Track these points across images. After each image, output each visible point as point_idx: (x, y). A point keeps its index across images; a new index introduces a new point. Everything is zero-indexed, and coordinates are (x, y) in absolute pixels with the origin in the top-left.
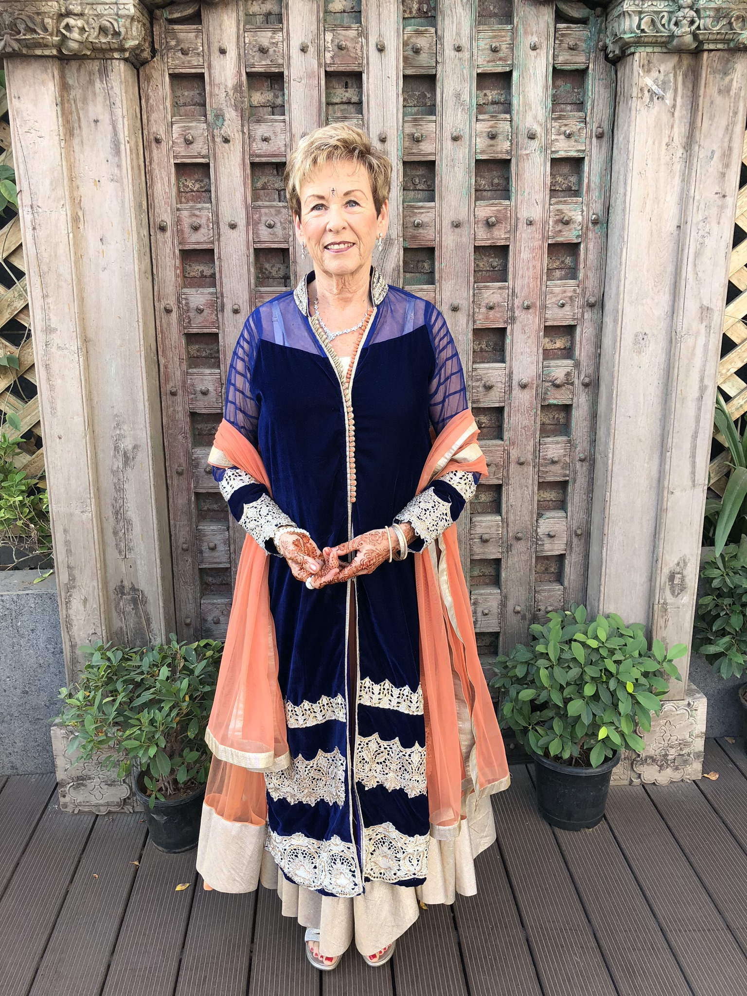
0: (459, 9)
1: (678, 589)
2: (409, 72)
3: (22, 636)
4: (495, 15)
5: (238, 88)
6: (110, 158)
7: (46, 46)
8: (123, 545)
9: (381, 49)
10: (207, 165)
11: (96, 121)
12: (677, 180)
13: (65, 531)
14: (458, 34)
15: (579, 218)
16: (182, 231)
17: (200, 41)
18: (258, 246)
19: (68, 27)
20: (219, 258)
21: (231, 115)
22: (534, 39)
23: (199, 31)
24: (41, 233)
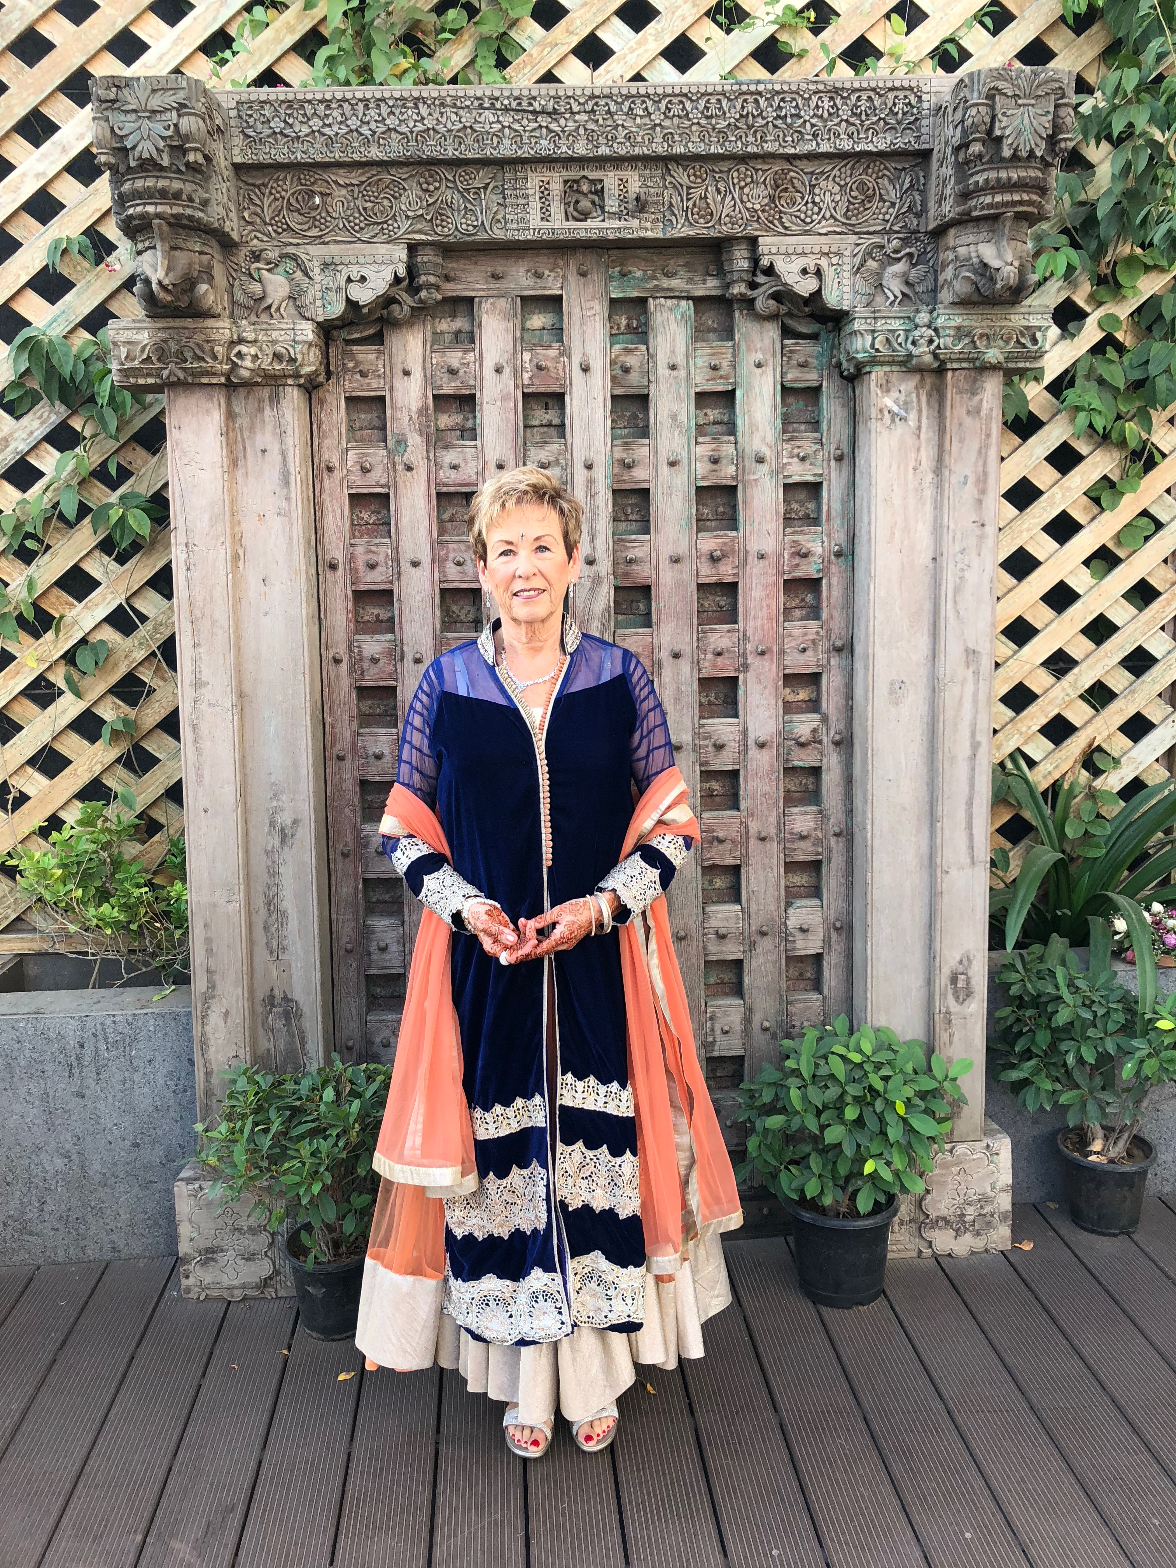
0: (673, 326)
1: (964, 994)
2: (618, 392)
3: (136, 1070)
4: (714, 330)
5: (423, 411)
6: (278, 490)
7: (214, 374)
8: (275, 943)
9: (586, 369)
10: (387, 496)
11: (264, 451)
12: (929, 508)
13: (206, 925)
14: (673, 352)
15: (819, 550)
16: (356, 570)
17: (381, 362)
18: (445, 586)
19: (239, 355)
20: (399, 600)
21: (415, 441)
22: (759, 356)
23: (379, 352)
24: (195, 574)
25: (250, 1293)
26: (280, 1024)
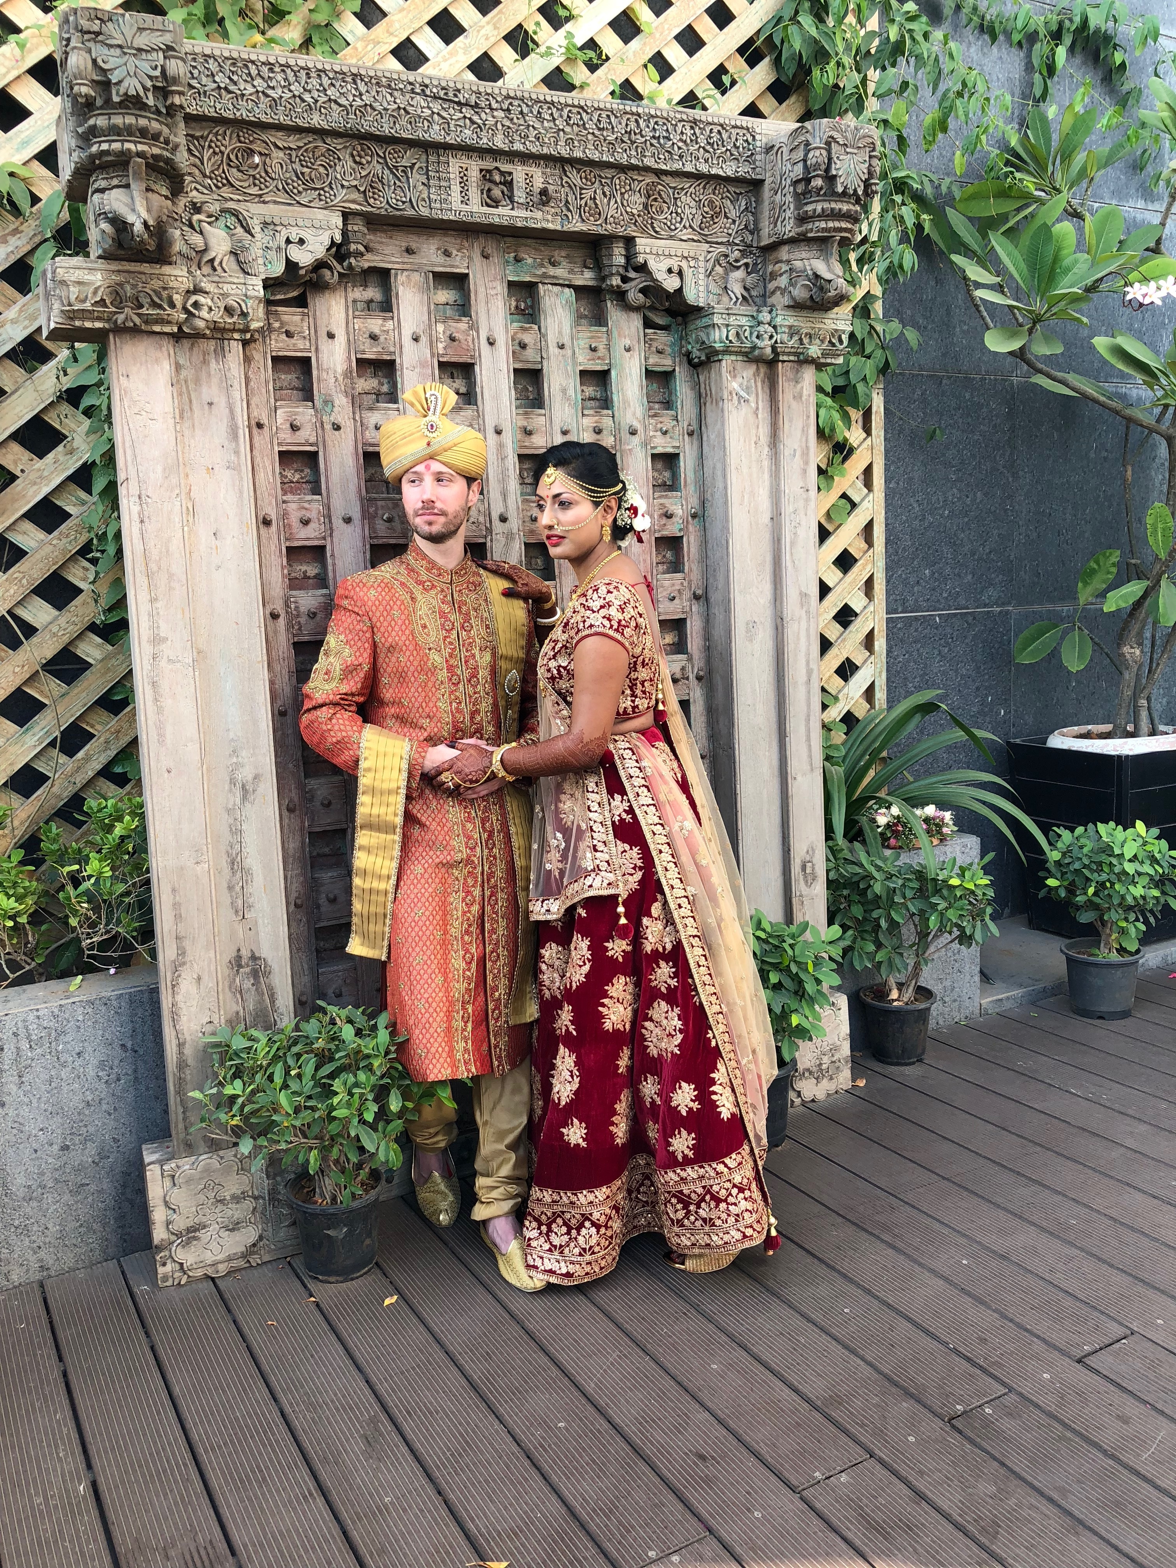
0: (560, 310)
1: (810, 879)
2: (518, 366)
4: (586, 317)
5: (348, 374)
6: (226, 444)
7: (169, 322)
8: (240, 902)
9: (491, 344)
10: (317, 453)
11: (210, 404)
12: (766, 476)
13: (174, 890)
14: (560, 333)
15: (680, 512)
16: (290, 526)
17: (306, 324)
18: (376, 542)
19: (196, 304)
20: (332, 555)
21: (341, 401)
22: (628, 342)
23: (304, 314)
24: (149, 526)
25: (235, 1264)
26: (248, 984)
